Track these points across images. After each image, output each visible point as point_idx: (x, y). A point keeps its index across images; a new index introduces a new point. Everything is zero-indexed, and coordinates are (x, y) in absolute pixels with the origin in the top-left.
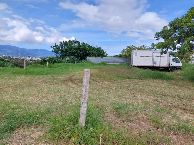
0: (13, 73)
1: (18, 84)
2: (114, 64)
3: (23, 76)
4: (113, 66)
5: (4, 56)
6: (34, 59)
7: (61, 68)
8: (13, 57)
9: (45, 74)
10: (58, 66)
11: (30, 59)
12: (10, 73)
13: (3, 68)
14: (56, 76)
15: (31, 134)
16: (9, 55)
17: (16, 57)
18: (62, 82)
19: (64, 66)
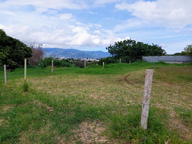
0: (76, 72)
1: (81, 82)
2: (175, 64)
3: (84, 75)
4: (174, 66)
5: (68, 58)
6: (91, 60)
7: (115, 68)
8: (76, 58)
9: (102, 74)
10: (113, 66)
11: (88, 60)
12: (74, 72)
13: (69, 68)
14: (111, 76)
15: (94, 128)
16: (72, 57)
17: (78, 59)
18: (117, 82)
19: (118, 66)
